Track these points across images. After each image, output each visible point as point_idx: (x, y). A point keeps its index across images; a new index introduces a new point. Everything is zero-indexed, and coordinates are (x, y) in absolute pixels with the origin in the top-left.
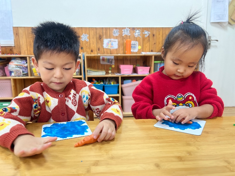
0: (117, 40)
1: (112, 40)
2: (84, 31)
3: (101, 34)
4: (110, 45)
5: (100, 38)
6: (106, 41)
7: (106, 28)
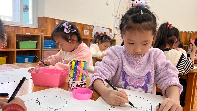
0: (88, 31)
1: (87, 31)
2: (77, 25)
3: (83, 27)
4: (86, 33)
5: (83, 29)
6: (85, 31)
7: (85, 25)
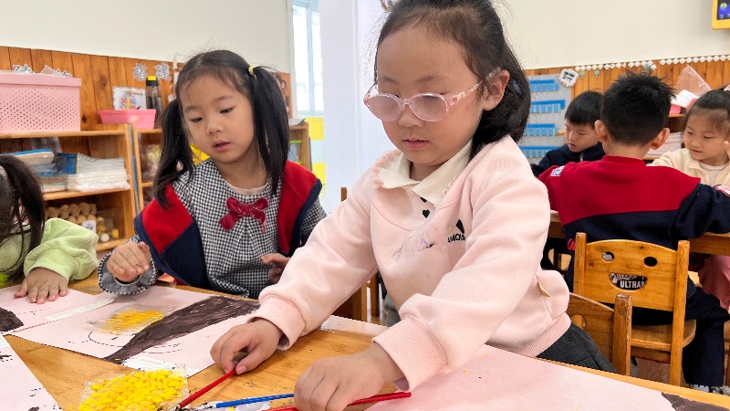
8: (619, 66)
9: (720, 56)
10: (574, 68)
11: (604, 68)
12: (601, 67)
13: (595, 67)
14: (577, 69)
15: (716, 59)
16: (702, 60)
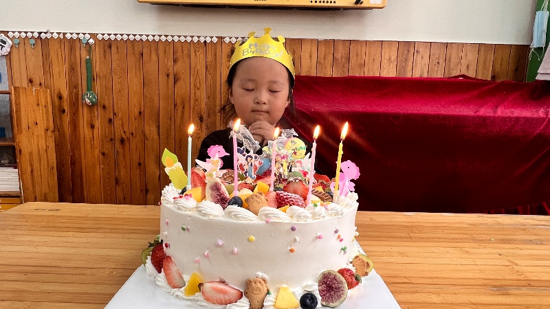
8: (56, 36)
9: (154, 36)
10: (6, 33)
11: (39, 37)
12: (36, 35)
13: (30, 35)
14: (10, 34)
15: (151, 38)
16: (138, 38)
